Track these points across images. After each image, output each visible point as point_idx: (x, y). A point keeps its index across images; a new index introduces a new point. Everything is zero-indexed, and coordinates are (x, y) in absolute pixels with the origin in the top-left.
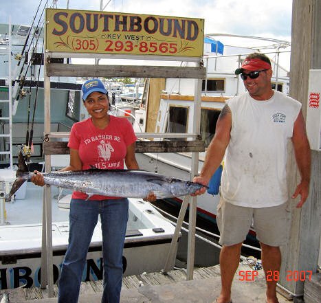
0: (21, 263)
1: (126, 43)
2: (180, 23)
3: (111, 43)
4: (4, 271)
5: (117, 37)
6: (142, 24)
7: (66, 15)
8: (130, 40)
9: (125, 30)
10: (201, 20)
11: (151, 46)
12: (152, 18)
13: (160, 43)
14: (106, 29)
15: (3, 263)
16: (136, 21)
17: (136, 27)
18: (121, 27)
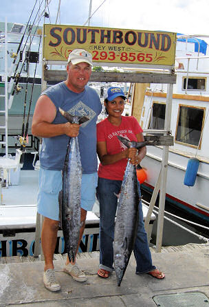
0: (19, 236)
1: (110, 53)
2: (156, 36)
3: (97, 53)
4: (4, 243)
5: (102, 48)
6: (123, 37)
7: (60, 30)
8: (113, 51)
9: (109, 42)
10: (174, 33)
11: (130, 56)
12: (131, 32)
13: (138, 53)
14: (93, 41)
15: (4, 236)
16: (118, 34)
17: (118, 40)
18: (106, 39)
